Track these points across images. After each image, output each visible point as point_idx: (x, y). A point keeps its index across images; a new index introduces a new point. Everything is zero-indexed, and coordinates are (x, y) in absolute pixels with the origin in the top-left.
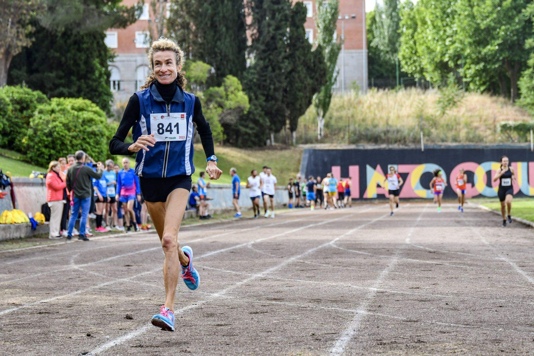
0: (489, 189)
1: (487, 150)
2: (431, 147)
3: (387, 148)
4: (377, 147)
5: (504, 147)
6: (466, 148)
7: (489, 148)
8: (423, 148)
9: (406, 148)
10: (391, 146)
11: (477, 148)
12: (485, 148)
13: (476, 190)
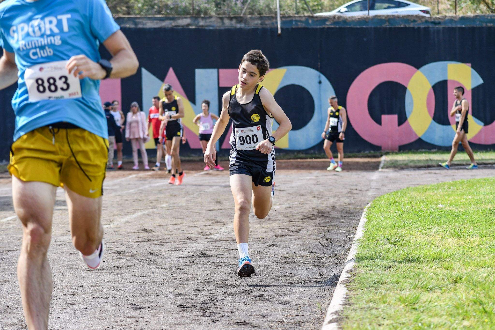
0: (439, 128)
1: (438, 31)
2: (300, 25)
3: (194, 27)
4: (166, 24)
5: (477, 24)
6: (387, 25)
7: (441, 26)
8: (279, 26)
9: (238, 26)
10: (202, 23)
11: (412, 25)
12: (431, 26)
13: (410, 131)
